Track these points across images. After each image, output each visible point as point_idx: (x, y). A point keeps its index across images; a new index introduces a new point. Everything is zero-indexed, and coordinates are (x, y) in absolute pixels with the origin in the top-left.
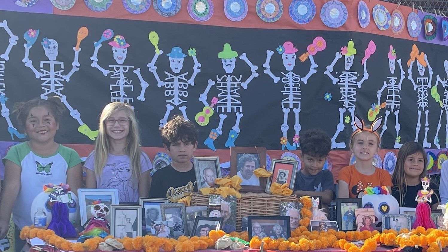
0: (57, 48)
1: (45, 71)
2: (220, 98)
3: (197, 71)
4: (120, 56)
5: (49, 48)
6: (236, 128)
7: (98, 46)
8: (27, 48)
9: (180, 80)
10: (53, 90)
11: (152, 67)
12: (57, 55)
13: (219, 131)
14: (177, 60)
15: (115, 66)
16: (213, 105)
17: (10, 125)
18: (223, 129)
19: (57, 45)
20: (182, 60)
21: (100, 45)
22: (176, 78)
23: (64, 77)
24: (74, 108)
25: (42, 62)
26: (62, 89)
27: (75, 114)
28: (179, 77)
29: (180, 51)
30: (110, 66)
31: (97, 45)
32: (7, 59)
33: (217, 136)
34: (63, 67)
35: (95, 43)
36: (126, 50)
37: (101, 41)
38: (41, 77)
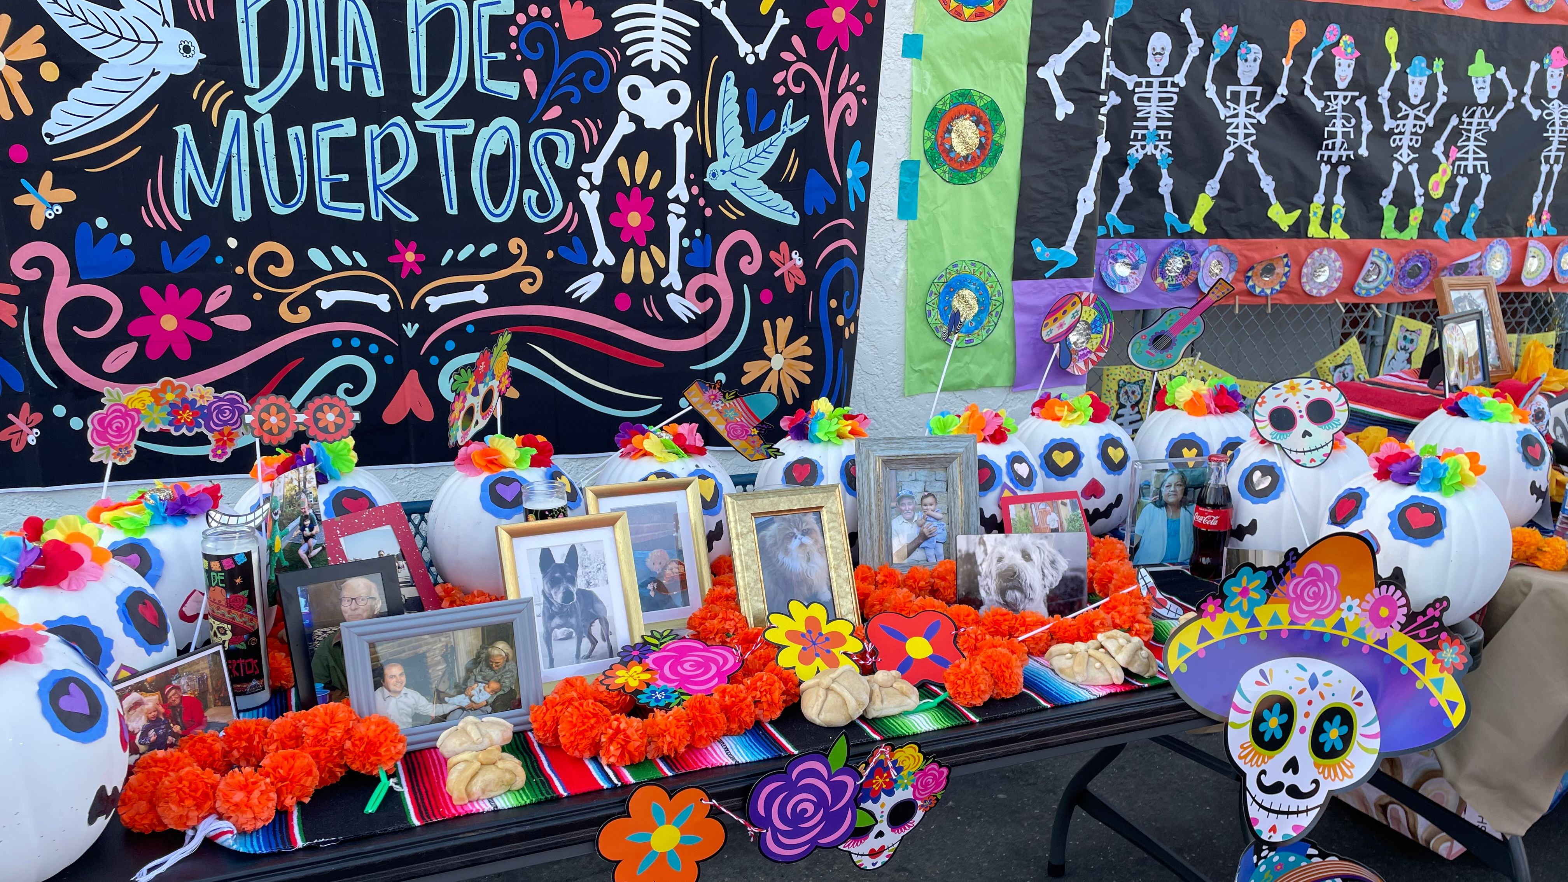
0: (1259, 61)
1: (1232, 105)
2: (1460, 148)
3: (1442, 99)
4: (1343, 74)
5: (1246, 60)
6: (1479, 202)
7: (1317, 55)
8: (1213, 61)
9: (1417, 117)
10: (1241, 141)
11: (1384, 93)
12: (1256, 74)
13: (1454, 207)
14: (1417, 79)
15: (1332, 93)
16: (1451, 160)
17: (1169, 208)
18: (1460, 204)
19: (1261, 56)
20: (1425, 79)
21: (1321, 54)
22: (1412, 113)
23: (1257, 115)
24: (1268, 172)
25: (1230, 89)
26: (1254, 138)
27: (1267, 184)
28: (1415, 111)
29: (1424, 65)
30: (1326, 93)
31: (1317, 53)
32: (1183, 84)
33: (1451, 215)
34: (1258, 98)
35: (1314, 50)
36: (1353, 62)
37: (1322, 46)
38: (1226, 118)
